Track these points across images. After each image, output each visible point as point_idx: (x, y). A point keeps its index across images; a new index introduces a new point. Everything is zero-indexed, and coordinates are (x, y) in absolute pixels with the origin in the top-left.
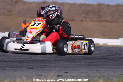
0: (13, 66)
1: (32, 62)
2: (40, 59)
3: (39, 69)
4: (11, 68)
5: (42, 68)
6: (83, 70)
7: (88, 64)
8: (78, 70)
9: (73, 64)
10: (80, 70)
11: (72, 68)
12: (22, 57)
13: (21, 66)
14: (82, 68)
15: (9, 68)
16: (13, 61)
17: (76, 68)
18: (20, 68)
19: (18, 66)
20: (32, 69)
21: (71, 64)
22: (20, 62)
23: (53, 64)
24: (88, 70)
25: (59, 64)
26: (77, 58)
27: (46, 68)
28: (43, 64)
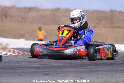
0: (29, 72)
1: (48, 68)
2: (56, 65)
3: (55, 75)
4: (28, 74)
5: (58, 74)
6: (98, 75)
7: (103, 69)
8: (93, 75)
9: (88, 69)
10: (95, 75)
11: (87, 74)
12: (38, 63)
13: (37, 72)
14: (97, 73)
15: (25, 74)
16: (29, 68)
17: (91, 74)
18: (36, 74)
19: (34, 72)
20: (48, 75)
21: (86, 70)
22: (36, 68)
23: (68, 70)
24: (103, 75)
25: (74, 70)
26: (92, 64)
27: (62, 74)
28: (59, 70)
